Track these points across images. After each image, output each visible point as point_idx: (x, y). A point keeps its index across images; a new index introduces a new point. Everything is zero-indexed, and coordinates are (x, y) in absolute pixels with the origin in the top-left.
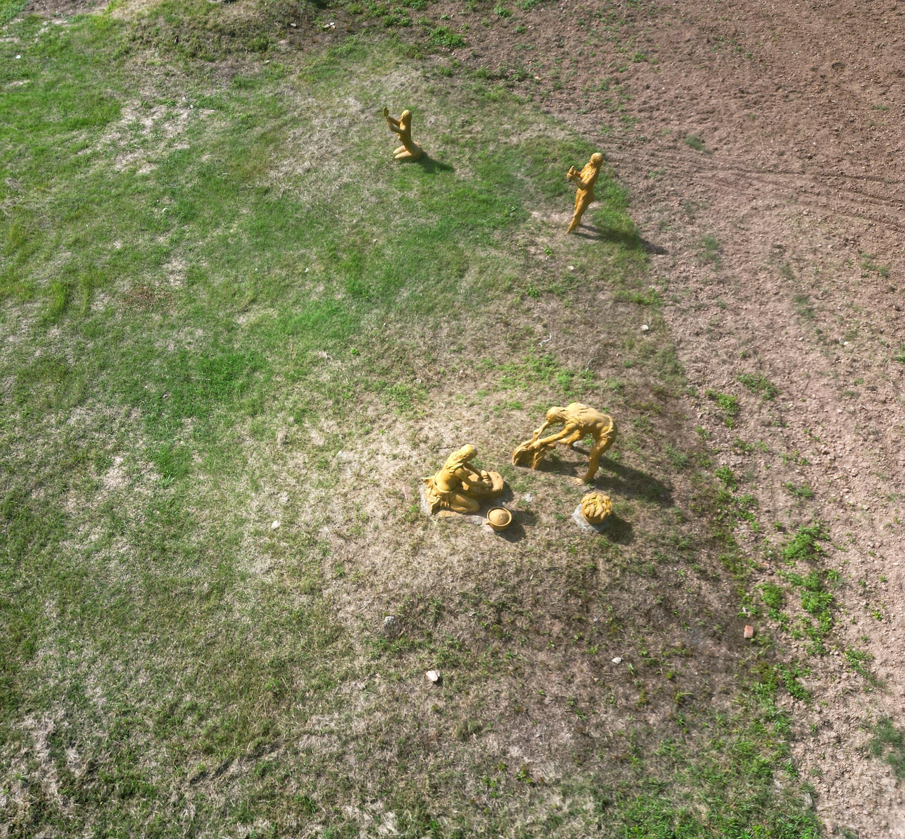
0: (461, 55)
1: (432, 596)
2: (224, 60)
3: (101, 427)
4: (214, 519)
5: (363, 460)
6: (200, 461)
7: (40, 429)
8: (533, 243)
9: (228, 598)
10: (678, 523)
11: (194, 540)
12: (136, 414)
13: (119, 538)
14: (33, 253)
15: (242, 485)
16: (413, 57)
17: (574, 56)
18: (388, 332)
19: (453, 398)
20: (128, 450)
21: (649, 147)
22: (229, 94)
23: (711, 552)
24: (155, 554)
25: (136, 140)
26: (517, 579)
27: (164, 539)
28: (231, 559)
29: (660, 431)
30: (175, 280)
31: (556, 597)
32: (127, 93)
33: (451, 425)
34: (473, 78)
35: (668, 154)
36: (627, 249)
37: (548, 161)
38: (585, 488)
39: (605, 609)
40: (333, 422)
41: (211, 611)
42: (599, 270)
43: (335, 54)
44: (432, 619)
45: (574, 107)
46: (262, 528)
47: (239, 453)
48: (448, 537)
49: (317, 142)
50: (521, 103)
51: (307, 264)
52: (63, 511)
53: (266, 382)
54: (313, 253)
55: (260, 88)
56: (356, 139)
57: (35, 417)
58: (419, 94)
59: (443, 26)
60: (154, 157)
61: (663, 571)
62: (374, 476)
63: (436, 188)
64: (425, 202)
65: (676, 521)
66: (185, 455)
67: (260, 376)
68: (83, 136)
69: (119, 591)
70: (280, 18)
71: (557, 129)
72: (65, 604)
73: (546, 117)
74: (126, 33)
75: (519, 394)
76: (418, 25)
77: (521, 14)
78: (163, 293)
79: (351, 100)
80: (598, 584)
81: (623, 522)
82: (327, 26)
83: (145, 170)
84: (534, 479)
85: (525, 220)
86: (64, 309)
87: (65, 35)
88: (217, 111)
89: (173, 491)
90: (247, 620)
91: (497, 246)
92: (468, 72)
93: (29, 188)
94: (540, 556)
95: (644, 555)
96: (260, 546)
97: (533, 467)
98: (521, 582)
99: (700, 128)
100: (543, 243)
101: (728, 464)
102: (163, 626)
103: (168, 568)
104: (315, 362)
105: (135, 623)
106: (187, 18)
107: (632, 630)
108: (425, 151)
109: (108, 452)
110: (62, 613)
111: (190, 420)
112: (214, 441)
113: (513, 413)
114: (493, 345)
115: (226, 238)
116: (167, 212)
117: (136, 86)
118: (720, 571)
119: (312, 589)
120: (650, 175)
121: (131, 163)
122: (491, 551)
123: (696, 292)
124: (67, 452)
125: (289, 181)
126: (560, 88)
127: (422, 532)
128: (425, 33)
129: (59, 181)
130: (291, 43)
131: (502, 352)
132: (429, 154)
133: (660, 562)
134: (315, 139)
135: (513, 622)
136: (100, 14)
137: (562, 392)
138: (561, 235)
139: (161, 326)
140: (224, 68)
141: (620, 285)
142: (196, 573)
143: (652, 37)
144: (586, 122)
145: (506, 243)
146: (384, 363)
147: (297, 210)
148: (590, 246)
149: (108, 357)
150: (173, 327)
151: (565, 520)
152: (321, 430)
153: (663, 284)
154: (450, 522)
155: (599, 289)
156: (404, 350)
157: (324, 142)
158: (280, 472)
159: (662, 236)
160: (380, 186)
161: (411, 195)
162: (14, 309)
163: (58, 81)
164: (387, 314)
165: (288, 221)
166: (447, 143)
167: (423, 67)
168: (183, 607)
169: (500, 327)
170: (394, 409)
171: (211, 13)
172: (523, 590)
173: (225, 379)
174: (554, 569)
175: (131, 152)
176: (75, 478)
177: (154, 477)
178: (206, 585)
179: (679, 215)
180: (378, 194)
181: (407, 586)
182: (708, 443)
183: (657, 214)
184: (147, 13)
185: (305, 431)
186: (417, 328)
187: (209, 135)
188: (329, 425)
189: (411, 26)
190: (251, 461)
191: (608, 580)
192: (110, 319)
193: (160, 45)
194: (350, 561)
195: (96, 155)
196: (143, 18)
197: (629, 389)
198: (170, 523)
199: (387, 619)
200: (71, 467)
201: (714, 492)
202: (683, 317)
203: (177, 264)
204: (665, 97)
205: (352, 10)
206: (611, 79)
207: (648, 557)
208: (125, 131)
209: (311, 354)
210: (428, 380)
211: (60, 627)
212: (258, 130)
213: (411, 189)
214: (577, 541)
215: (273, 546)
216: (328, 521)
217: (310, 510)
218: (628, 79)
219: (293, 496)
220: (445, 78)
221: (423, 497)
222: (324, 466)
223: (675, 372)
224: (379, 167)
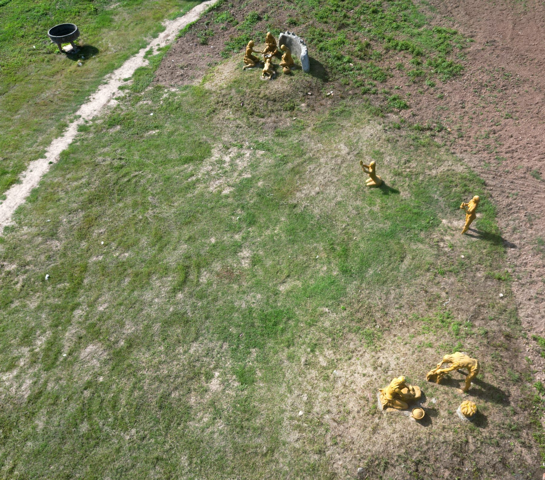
0: (406, 114)
1: (383, 457)
2: (270, 116)
3: (207, 354)
4: (268, 410)
5: (347, 376)
6: (260, 375)
7: (175, 356)
8: (442, 240)
9: (276, 455)
10: (512, 416)
11: (258, 422)
12: (226, 346)
13: (218, 420)
14: (166, 245)
15: (283, 389)
16: (378, 115)
17: (471, 114)
18: (362, 295)
19: (396, 338)
20: (222, 368)
21: (511, 176)
22: (273, 140)
23: (529, 431)
24: (238, 430)
25: (220, 171)
26: (426, 447)
27: (242, 421)
28: (278, 433)
29: (506, 360)
30: (245, 263)
31: (447, 457)
32: (214, 139)
33: (394, 356)
34: (412, 130)
35: (521, 182)
36: (494, 245)
37: (453, 187)
38: (464, 395)
39: (471, 464)
40: (331, 352)
41: (268, 463)
42: (478, 258)
43: (333, 113)
44: (382, 468)
45: (469, 150)
46: (293, 415)
47: (281, 370)
48: (392, 423)
49: (323, 174)
50: (439, 147)
51: (317, 254)
52: (188, 405)
53: (295, 327)
54: (321, 246)
55: (290, 137)
56: (345, 172)
57: (172, 348)
58: (381, 141)
59: (395, 93)
60: (231, 183)
61: (503, 443)
62: (353, 386)
63: (389, 204)
64: (383, 214)
65: (510, 414)
66: (252, 371)
67: (292, 323)
68: (191, 168)
69: (220, 451)
70: (302, 89)
71: (459, 165)
72: (191, 458)
73: (453, 156)
74: (213, 98)
75: (431, 337)
76: (381, 94)
77: (441, 85)
78: (238, 271)
79: (342, 146)
80: (468, 450)
81: (483, 415)
82: (329, 94)
83: (226, 191)
84: (437, 389)
85: (438, 225)
86: (184, 282)
87: (178, 99)
88: (267, 152)
89: (246, 392)
90: (286, 468)
91: (422, 242)
92: (409, 126)
93: (161, 202)
94: (439, 435)
95: (493, 434)
96: (293, 426)
97: (437, 383)
98: (429, 448)
99: (540, 164)
100: (447, 240)
101: (541, 379)
102: (243, 471)
103: (245, 438)
104: (322, 314)
105: (229, 469)
106: (248, 91)
107: (485, 475)
108: (383, 180)
109: (211, 369)
110: (191, 463)
111: (254, 350)
112: (267, 363)
113: (427, 349)
114: (418, 305)
115: (273, 236)
116: (240, 219)
117: (220, 134)
118: (532, 442)
119: (320, 451)
120: (510, 195)
121: (219, 187)
122: (414, 431)
123: (531, 273)
124: (189, 370)
125: (307, 200)
126: (462, 137)
127: (378, 421)
128: (385, 99)
129: (178, 198)
130: (308, 106)
131: (423, 309)
132: (386, 183)
133: (501, 438)
134: (322, 172)
135: (424, 471)
136: (198, 85)
137: (454, 336)
138: (458, 235)
139: (238, 292)
140: (270, 123)
141: (489, 267)
142: (260, 441)
143: (516, 101)
144: (475, 160)
145: (427, 240)
146: (359, 315)
147: (312, 218)
148: (474, 242)
149: (209, 312)
150: (244, 293)
151: (453, 414)
152: (325, 357)
153: (512, 268)
154: (392, 415)
155: (477, 270)
156: (370, 307)
157: (327, 174)
158: (303, 381)
159: (514, 236)
160: (358, 203)
161: (376, 209)
162: (157, 282)
163: (175, 131)
164: (361, 284)
165: (307, 226)
166: (396, 175)
167: (384, 123)
168: (253, 460)
169: (422, 293)
170: (364, 344)
171: (262, 87)
172: (430, 453)
173: (273, 325)
174: (446, 442)
175: (218, 179)
176: (195, 385)
177: (236, 384)
178: (265, 448)
179: (524, 223)
180: (357, 208)
181: (370, 451)
182: (531, 366)
183: (512, 222)
184: (225, 86)
185: (316, 356)
186: (378, 294)
187: (262, 168)
188: (329, 353)
189: (377, 94)
190: (287, 375)
191: (474, 448)
192: (210, 287)
193: (233, 107)
194: (340, 436)
195: (198, 180)
196: (223, 89)
197: (491, 334)
198: (245, 412)
199: (359, 469)
200: (192, 379)
201: (533, 396)
202: (523, 288)
203: (246, 253)
204: (521, 143)
205: (343, 82)
206: (491, 131)
207: (495, 435)
208: (214, 165)
209: (320, 309)
210: (383, 326)
211: (190, 471)
212: (290, 166)
213: (375, 205)
214: (459, 426)
215: (299, 426)
216: (329, 412)
217: (319, 405)
218: (500, 131)
219: (310, 397)
220: (396, 130)
221: (379, 399)
222: (327, 378)
223: (516, 323)
224: (357, 191)
